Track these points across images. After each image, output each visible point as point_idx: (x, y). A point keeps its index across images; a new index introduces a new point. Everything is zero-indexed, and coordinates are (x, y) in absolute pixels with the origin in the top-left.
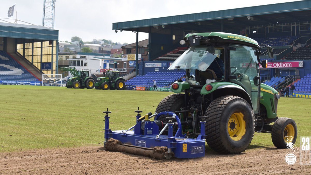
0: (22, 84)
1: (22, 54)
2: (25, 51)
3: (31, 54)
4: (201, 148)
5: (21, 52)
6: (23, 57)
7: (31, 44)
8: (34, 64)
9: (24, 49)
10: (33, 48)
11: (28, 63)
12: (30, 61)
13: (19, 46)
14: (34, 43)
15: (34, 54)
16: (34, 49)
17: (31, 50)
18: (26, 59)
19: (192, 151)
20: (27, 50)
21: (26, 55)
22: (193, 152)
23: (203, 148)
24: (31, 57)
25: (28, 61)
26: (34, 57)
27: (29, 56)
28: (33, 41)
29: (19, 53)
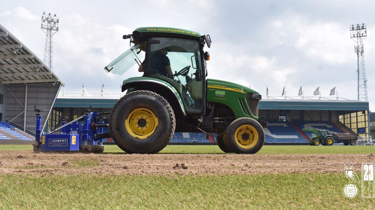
0: (341, 145)
1: (343, 123)
2: (345, 121)
3: (349, 122)
4: (64, 141)
5: (342, 121)
6: (344, 125)
7: (349, 114)
8: (352, 130)
9: (344, 119)
10: (350, 117)
11: (347, 129)
12: (349, 128)
13: (341, 117)
14: (351, 114)
15: (352, 122)
16: (352, 118)
17: (349, 119)
18: (346, 126)
19: (51, 143)
20: (347, 119)
21: (345, 123)
22: (52, 145)
23: (66, 141)
24: (349, 125)
25: (348, 128)
26: (352, 124)
27: (348, 124)
28: (350, 112)
29: (341, 122)
